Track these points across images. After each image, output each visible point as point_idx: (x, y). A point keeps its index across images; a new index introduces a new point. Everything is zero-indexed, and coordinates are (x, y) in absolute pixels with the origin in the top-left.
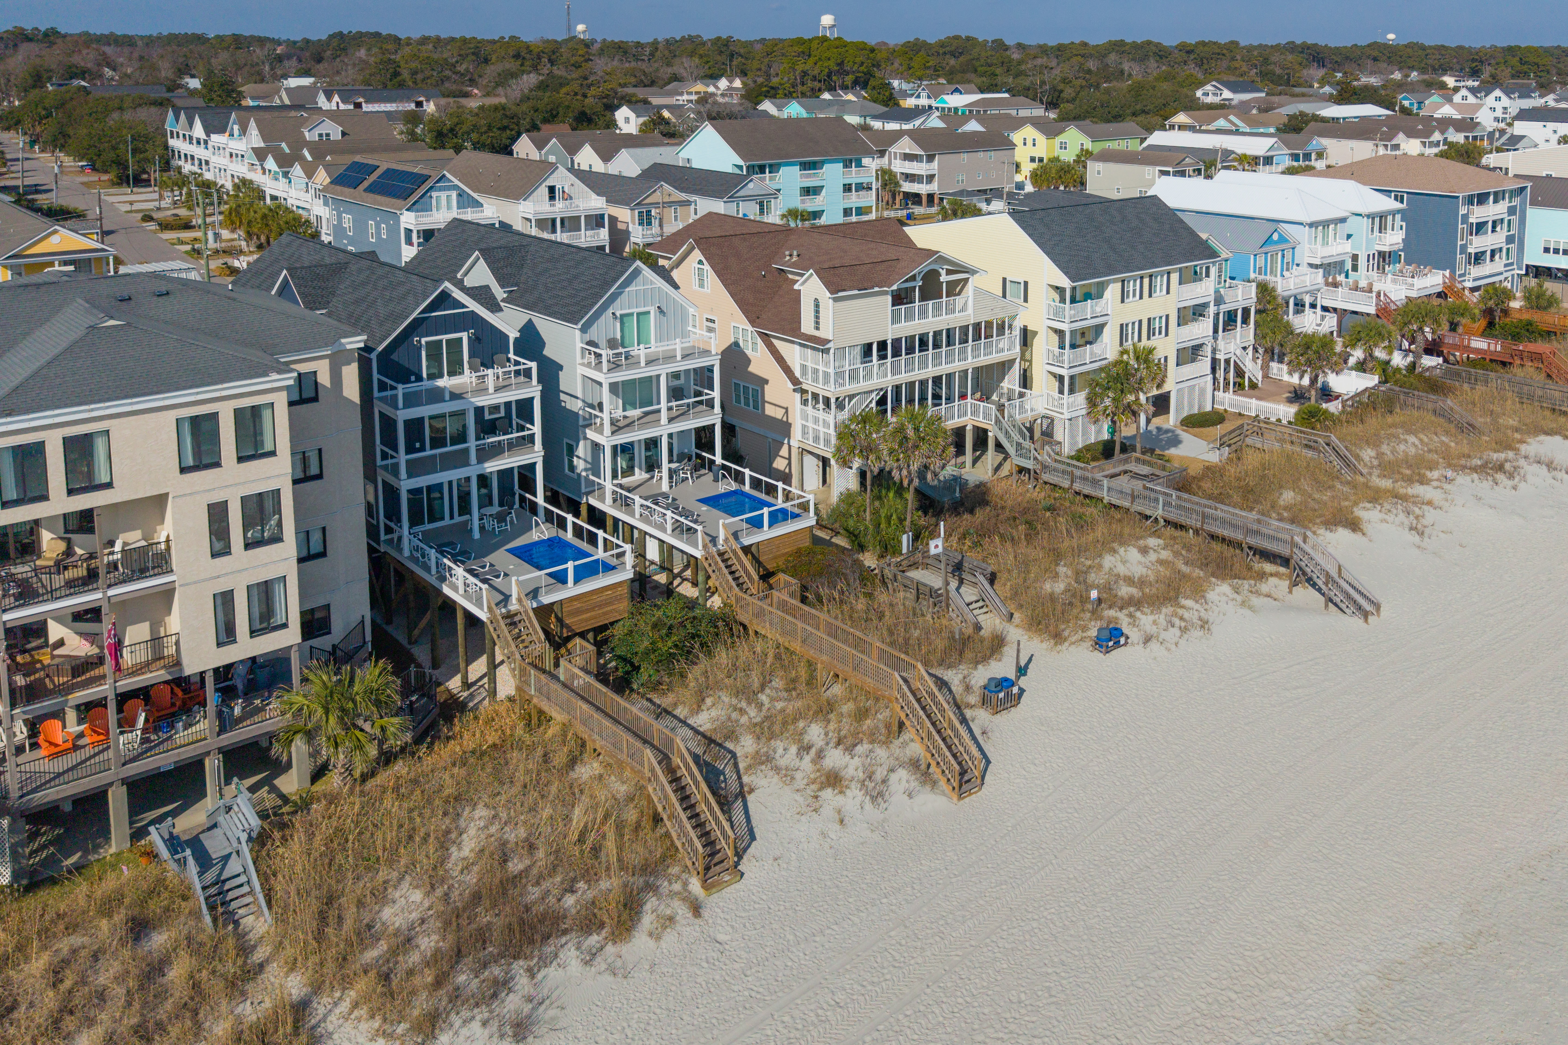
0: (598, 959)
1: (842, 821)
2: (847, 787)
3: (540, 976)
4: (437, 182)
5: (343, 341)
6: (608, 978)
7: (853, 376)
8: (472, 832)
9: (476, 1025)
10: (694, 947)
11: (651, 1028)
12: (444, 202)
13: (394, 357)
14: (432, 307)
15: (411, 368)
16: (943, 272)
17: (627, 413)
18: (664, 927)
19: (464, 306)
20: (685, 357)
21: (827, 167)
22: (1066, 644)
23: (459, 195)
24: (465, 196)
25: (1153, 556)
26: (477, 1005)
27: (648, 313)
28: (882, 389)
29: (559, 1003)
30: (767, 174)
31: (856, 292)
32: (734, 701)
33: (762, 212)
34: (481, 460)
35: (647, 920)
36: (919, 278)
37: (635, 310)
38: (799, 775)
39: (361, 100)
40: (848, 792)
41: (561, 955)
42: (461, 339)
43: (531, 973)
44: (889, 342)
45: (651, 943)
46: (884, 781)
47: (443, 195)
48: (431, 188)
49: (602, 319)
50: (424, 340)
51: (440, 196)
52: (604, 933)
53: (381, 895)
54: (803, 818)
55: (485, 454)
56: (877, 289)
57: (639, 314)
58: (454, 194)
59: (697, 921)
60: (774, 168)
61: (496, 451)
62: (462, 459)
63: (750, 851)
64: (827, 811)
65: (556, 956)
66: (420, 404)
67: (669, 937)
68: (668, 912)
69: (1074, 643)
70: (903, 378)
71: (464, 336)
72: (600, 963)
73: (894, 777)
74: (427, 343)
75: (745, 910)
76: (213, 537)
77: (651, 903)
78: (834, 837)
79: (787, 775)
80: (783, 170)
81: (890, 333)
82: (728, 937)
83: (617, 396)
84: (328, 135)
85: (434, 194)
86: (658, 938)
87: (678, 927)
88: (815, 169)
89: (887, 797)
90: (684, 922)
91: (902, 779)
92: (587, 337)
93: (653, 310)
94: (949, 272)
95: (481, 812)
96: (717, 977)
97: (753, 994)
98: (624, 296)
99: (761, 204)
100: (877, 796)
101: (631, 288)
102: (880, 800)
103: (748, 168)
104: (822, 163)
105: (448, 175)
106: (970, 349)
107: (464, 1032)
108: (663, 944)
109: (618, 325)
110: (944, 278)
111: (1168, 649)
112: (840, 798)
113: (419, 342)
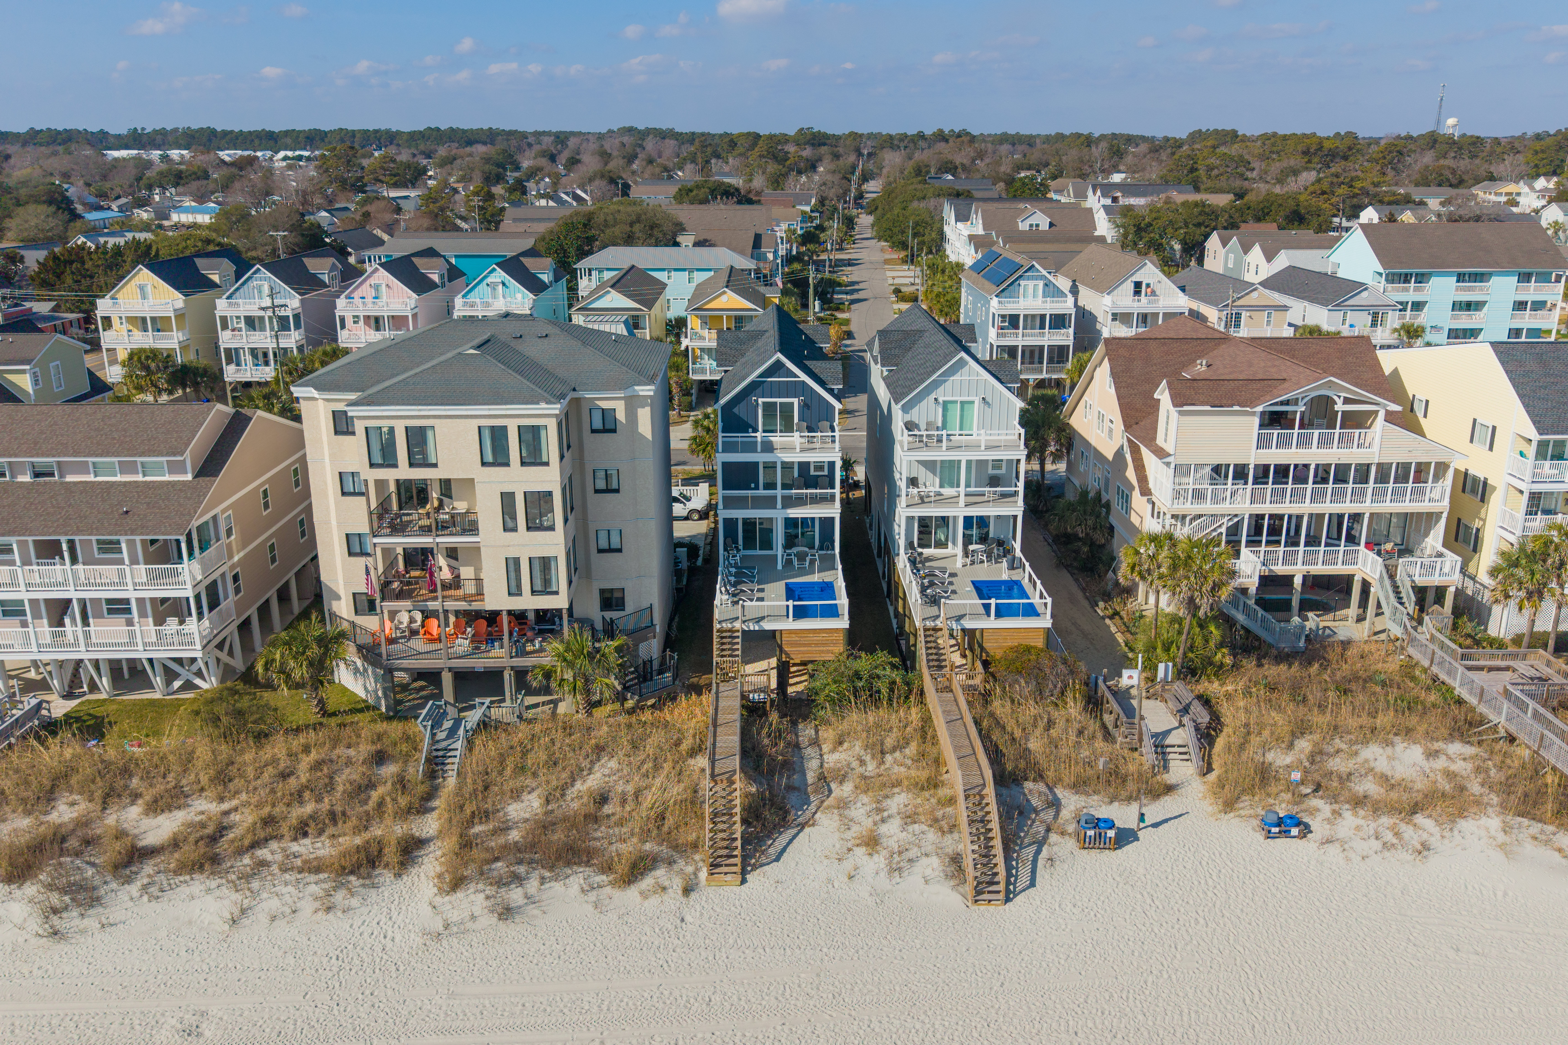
0: (594, 893)
1: (851, 877)
2: (877, 852)
3: (547, 885)
4: (1026, 272)
5: (636, 388)
6: (590, 908)
7: (1199, 495)
8: (598, 775)
9: (482, 896)
10: (663, 915)
11: (582, 952)
12: (1031, 290)
13: (736, 410)
14: (769, 372)
15: (750, 422)
16: (1339, 402)
17: (942, 490)
18: (655, 892)
19: (796, 376)
20: (988, 448)
21: (1494, 280)
22: (1232, 815)
23: (1046, 285)
24: (1051, 286)
25: (1441, 763)
26: (491, 884)
27: (973, 402)
28: (1236, 516)
29: (545, 909)
30: (1412, 284)
31: (1208, 408)
32: (862, 752)
33: (1374, 324)
34: (784, 507)
35: (647, 882)
36: (1301, 403)
37: (960, 399)
38: (855, 828)
39: (1119, 194)
40: (876, 856)
41: (571, 878)
42: (793, 404)
43: (543, 880)
44: (1252, 467)
45: (638, 899)
46: (910, 861)
47: (1031, 284)
48: (1020, 276)
49: (924, 403)
50: (760, 400)
51: (1027, 285)
52: (611, 878)
53: (516, 795)
54: (826, 862)
55: (789, 502)
56: (1236, 408)
57: (963, 403)
58: (1041, 284)
59: (684, 900)
60: (1422, 278)
61: (800, 501)
62: (770, 503)
63: (766, 868)
64: (848, 865)
65: (568, 877)
66: (736, 451)
67: (654, 900)
68: (667, 883)
69: (1239, 816)
70: (1267, 508)
71: (795, 401)
72: (592, 896)
73: (924, 861)
74: (764, 403)
75: (722, 908)
76: (506, 517)
77: (660, 873)
78: (836, 886)
79: (847, 823)
80: (1434, 280)
81: (1254, 457)
82: (692, 920)
83: (935, 474)
84: (1037, 225)
85: (1022, 283)
86: (646, 898)
87: (665, 897)
88: (1481, 281)
89: (905, 874)
90: (673, 895)
91: (933, 866)
92: (908, 418)
93: (977, 400)
94: (1347, 401)
95: (613, 764)
96: (656, 943)
97: (665, 965)
98: (948, 384)
99: (1375, 316)
100: (895, 870)
101: (957, 377)
102: (897, 873)
103: (1387, 275)
104: (1491, 274)
105: (1037, 266)
106: (1370, 491)
107: (472, 897)
108: (646, 903)
109: (940, 410)
110: (1340, 407)
111: (1348, 859)
112: (867, 858)
113: (757, 401)
